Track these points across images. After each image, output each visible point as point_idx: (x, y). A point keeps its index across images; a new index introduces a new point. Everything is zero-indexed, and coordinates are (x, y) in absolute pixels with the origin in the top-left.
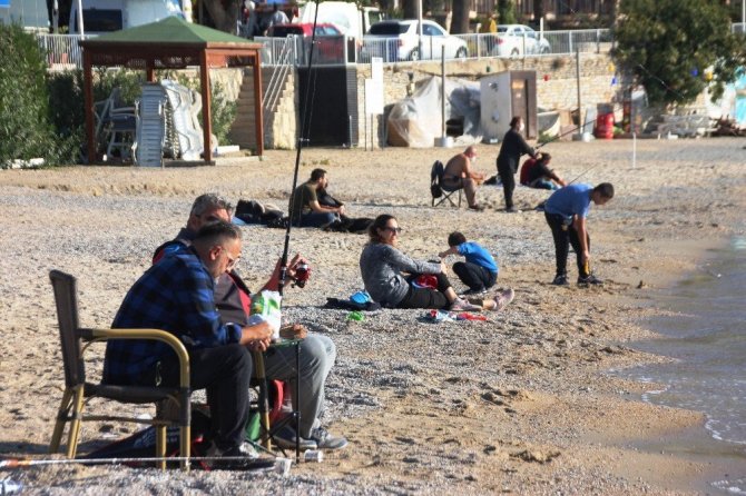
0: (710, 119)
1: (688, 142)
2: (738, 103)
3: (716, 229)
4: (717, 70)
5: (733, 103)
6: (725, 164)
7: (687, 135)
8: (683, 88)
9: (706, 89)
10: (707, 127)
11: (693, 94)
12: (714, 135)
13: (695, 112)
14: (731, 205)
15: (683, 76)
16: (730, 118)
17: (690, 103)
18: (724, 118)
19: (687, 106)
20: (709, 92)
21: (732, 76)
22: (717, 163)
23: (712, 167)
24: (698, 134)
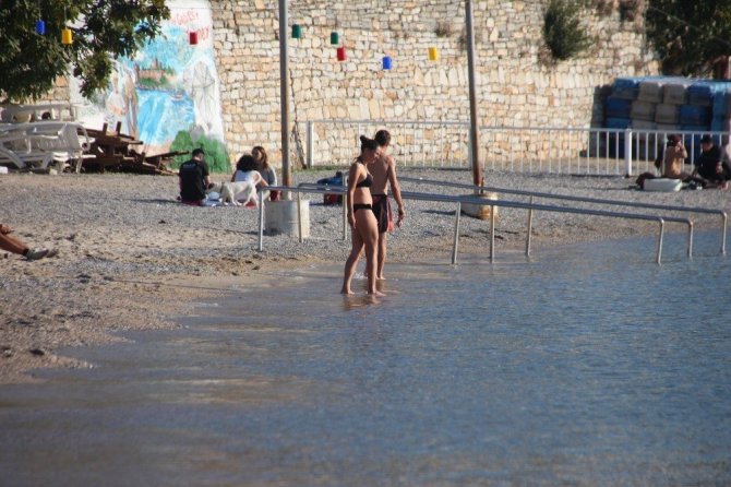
0: (80, 132)
1: (31, 180)
2: (143, 99)
3: (39, 358)
4: (94, 24)
5: (131, 100)
6: (97, 231)
7: (30, 167)
8: (17, 61)
9: (72, 66)
10: (72, 149)
11: (42, 77)
12: (90, 167)
13: (46, 116)
14: (85, 315)
15: (19, 34)
16: (124, 130)
17: (36, 94)
18: (111, 131)
19: (29, 101)
20: (77, 72)
21: (129, 37)
22: (81, 229)
23: (71, 238)
24: (54, 164)
